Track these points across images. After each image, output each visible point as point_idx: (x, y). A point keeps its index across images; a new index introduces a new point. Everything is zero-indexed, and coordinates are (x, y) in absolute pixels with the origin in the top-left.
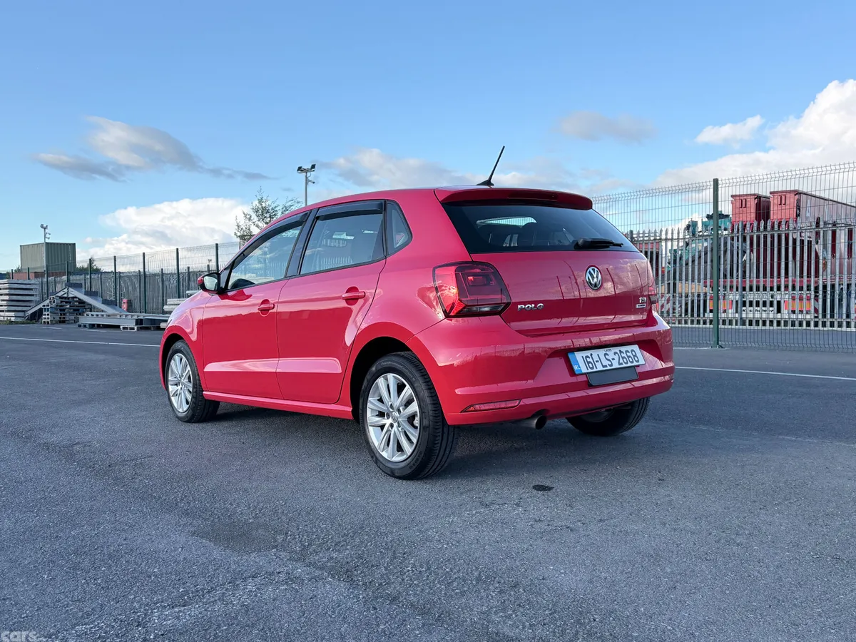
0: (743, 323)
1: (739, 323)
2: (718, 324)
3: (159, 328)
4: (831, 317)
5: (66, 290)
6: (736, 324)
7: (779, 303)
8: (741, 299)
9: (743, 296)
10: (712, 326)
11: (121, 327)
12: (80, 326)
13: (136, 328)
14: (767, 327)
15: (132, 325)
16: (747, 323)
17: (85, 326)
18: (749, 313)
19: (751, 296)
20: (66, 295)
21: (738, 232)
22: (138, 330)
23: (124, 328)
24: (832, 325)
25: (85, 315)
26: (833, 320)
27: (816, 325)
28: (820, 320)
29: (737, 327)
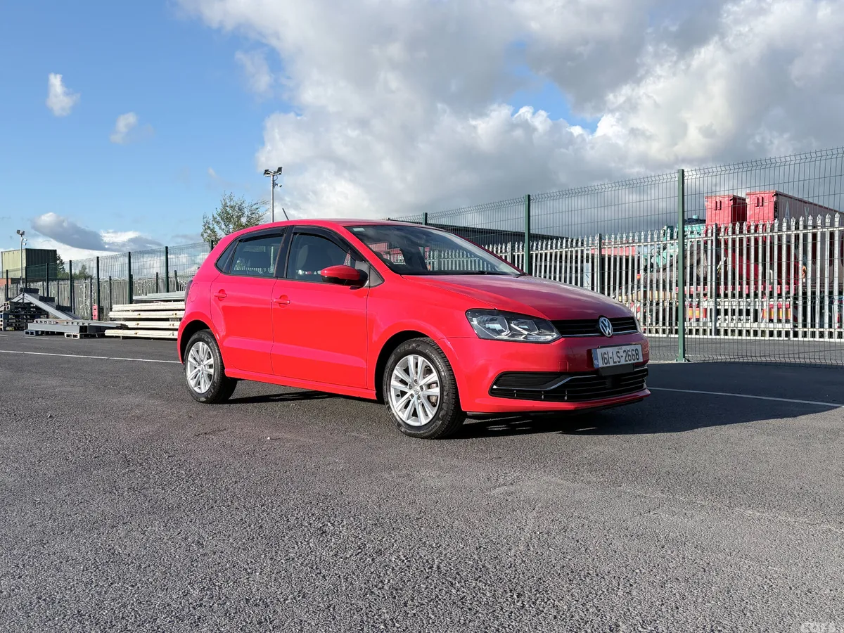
0: (718, 332)
1: (713, 333)
2: (684, 334)
3: (103, 336)
4: (812, 327)
5: (21, 296)
6: (711, 334)
7: (756, 311)
8: (716, 307)
9: (716, 304)
10: (677, 336)
11: (65, 334)
12: (27, 333)
13: (79, 335)
14: (744, 337)
15: (76, 332)
16: (722, 332)
17: (32, 333)
18: (723, 323)
19: (726, 304)
20: (21, 301)
21: (712, 235)
22: (81, 337)
23: (68, 336)
24: (813, 335)
25: (35, 321)
26: (815, 330)
27: (796, 335)
28: (800, 330)
29: (710, 337)
